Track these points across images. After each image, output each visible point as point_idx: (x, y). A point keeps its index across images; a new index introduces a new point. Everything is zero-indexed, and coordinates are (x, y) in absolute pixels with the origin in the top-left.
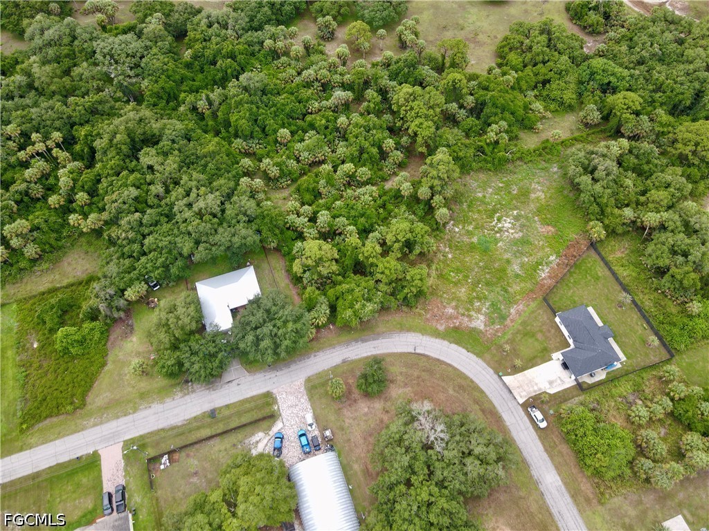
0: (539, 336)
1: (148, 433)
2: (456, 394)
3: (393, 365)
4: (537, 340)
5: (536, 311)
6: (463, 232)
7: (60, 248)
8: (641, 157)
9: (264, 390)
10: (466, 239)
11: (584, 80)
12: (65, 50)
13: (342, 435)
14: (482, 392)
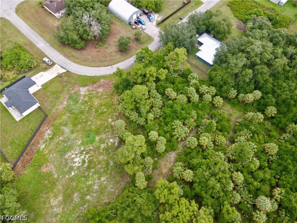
2: (87, 57)
5: (51, 107)
6: (107, 141)
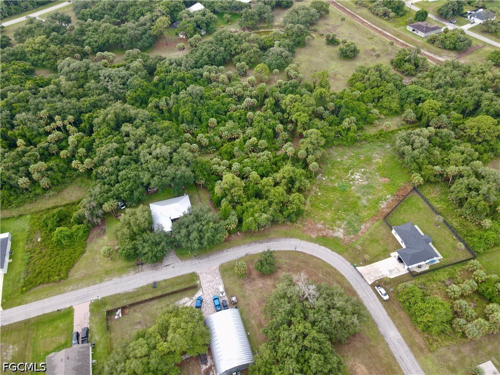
0: (381, 242)
1: (109, 296)
3: (281, 258)
4: (380, 244)
5: (379, 227)
6: (328, 180)
7: (63, 183)
8: (444, 138)
9: (191, 271)
10: (330, 185)
11: (404, 97)
12: (82, 74)
13: (244, 301)
14: (342, 276)
